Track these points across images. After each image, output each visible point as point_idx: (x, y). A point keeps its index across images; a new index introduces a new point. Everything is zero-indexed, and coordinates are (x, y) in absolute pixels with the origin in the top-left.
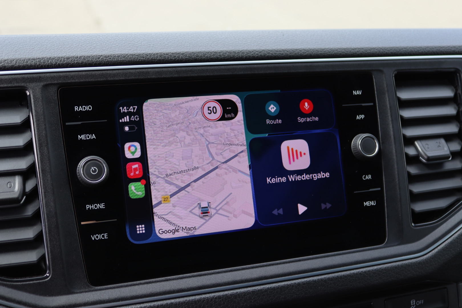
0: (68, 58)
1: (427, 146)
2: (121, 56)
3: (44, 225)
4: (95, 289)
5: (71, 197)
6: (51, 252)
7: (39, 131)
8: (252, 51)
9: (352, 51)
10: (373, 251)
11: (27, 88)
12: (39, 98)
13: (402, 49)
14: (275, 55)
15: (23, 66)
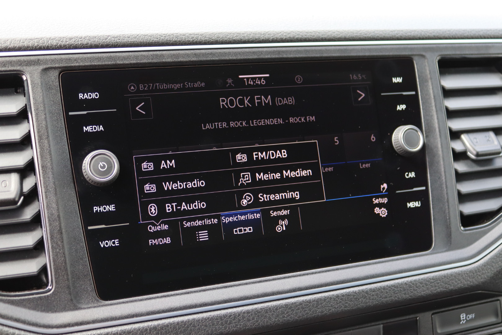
0: (71, 39)
1: (475, 140)
2: (131, 36)
3: (45, 230)
4: (105, 304)
5: (76, 198)
6: (54, 261)
7: (39, 121)
8: (279, 32)
9: (391, 34)
10: (418, 258)
11: (24, 72)
12: (38, 84)
13: (446, 32)
14: (305, 37)
15: (18, 47)
